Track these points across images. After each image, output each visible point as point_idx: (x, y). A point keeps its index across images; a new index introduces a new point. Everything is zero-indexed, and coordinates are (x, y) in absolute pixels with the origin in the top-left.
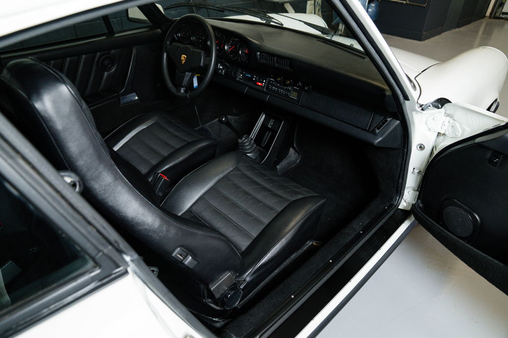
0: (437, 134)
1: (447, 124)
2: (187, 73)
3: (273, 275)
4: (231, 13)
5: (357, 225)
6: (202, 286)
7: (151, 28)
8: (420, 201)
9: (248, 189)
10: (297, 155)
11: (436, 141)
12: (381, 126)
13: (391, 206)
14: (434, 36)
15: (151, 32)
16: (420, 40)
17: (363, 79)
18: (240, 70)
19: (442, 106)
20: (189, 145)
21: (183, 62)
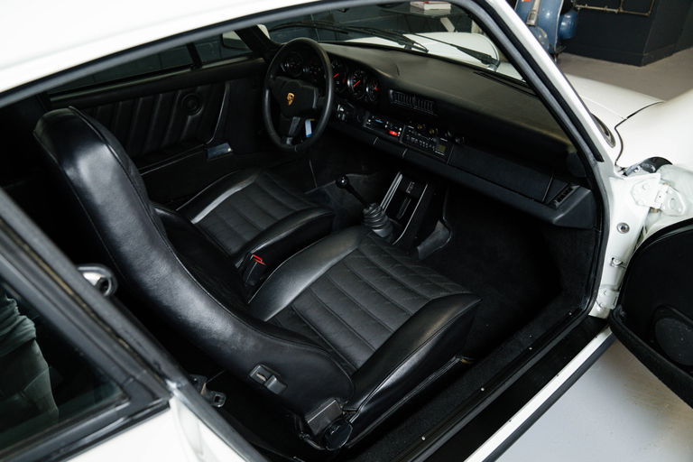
0: (648, 209)
1: (664, 195)
2: (294, 118)
3: (400, 403)
4: (358, 34)
5: (525, 338)
6: (295, 417)
7: (250, 57)
8: (620, 307)
9: (372, 280)
10: (447, 232)
11: (647, 219)
12: (563, 197)
13: (578, 311)
14: (660, 58)
15: (250, 62)
16: (639, 64)
17: (537, 129)
18: (368, 114)
19: (657, 168)
20: (295, 215)
21: (290, 103)
